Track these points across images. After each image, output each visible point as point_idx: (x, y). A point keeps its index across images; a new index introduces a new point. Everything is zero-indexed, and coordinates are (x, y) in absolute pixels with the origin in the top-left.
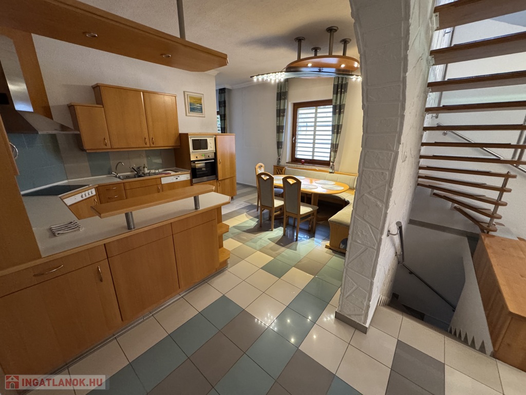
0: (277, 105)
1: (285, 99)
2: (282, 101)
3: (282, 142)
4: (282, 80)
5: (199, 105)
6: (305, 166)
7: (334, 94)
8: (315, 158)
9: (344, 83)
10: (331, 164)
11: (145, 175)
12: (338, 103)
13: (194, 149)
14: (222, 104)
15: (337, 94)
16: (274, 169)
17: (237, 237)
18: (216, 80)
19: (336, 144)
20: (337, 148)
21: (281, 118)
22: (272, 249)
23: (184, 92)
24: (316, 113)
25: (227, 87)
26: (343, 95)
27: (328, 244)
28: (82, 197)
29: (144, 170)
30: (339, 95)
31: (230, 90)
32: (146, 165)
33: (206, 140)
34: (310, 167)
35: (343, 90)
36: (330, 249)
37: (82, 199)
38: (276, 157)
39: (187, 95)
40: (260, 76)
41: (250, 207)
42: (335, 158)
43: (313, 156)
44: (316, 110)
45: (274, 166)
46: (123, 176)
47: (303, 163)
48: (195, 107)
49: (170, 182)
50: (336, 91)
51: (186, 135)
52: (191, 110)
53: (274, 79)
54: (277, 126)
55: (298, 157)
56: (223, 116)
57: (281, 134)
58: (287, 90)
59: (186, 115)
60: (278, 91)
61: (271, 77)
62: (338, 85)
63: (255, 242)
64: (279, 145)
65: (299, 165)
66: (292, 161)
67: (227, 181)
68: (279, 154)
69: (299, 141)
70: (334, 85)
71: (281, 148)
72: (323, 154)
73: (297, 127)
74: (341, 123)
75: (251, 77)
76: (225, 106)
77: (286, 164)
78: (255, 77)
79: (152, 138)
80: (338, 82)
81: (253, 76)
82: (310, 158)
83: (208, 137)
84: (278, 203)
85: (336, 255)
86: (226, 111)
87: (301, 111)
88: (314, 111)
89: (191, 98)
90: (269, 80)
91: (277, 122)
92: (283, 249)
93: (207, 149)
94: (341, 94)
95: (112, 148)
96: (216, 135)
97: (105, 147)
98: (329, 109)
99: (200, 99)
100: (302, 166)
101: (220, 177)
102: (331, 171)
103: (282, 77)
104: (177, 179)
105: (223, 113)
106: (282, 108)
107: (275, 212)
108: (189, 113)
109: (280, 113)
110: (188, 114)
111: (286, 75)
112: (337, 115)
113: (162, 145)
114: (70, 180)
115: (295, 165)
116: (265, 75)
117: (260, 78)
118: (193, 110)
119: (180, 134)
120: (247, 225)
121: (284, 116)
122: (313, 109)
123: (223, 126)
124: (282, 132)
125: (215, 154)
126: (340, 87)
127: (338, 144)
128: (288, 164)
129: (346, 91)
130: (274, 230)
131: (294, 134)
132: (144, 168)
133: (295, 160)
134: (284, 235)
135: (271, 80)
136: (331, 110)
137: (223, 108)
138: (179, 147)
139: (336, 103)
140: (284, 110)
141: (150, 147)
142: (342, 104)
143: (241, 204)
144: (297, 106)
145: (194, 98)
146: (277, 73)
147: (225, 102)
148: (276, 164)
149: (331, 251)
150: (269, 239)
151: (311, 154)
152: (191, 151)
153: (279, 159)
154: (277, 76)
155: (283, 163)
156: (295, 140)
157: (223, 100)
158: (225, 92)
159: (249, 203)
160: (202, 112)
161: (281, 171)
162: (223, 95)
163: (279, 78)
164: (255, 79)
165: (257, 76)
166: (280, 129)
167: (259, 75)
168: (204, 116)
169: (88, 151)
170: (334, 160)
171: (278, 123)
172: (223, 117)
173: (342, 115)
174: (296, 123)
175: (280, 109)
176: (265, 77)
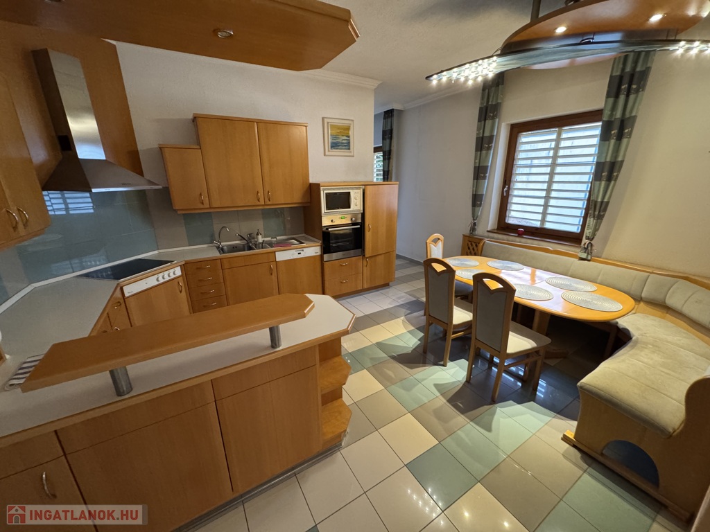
0: (478, 129)
1: (493, 118)
2: (489, 122)
3: (482, 195)
4: (491, 76)
5: (345, 138)
6: (523, 240)
7: (608, 96)
8: (548, 226)
9: (638, 69)
10: (585, 241)
11: (257, 246)
12: (618, 115)
13: (328, 207)
14: (387, 135)
15: (617, 96)
16: (464, 240)
17: (377, 370)
18: (375, 97)
19: (602, 202)
20: (605, 210)
21: (484, 152)
22: (437, 413)
23: (323, 118)
24: (558, 140)
25: (396, 106)
26: (632, 97)
27: (571, 435)
28: (158, 280)
29: (257, 238)
30: (622, 98)
31: (400, 112)
32: (262, 231)
33: (349, 193)
34: (536, 242)
35: (634, 87)
36: (574, 446)
37: (157, 283)
38: (470, 220)
39: (328, 123)
40: (444, 73)
41: (413, 306)
42: (596, 229)
43: (543, 221)
44: (559, 134)
45: (464, 236)
46: (227, 246)
47: (520, 235)
48: (340, 141)
49: (289, 258)
50: (614, 90)
51: (318, 186)
52: (331, 147)
53: (472, 76)
54: (475, 167)
55: (511, 221)
56: (387, 154)
57: (480, 181)
58: (499, 101)
59: (325, 155)
60: (482, 103)
61: (467, 73)
62: (621, 78)
63: (408, 389)
64: (477, 200)
65: (511, 238)
66: (498, 229)
67: (380, 259)
68: (474, 217)
69: (516, 193)
70: (611, 77)
71: (480, 205)
72: (567, 218)
73: (514, 169)
74: (620, 159)
75: (427, 78)
76: (391, 138)
77: (486, 234)
78: (435, 76)
79: (268, 192)
80: (623, 69)
81: (432, 76)
82: (538, 224)
83: (352, 189)
84: (461, 316)
85: (590, 470)
86: (393, 145)
87: (525, 139)
88: (554, 137)
89: (333, 127)
90: (462, 79)
91: (476, 159)
92: (461, 419)
93: (349, 207)
94: (628, 96)
95: (210, 208)
96: (365, 185)
97: (202, 206)
98: (593, 131)
99: (348, 129)
100: (518, 239)
101: (368, 253)
102: (584, 256)
103: (489, 68)
104: (299, 253)
105: (387, 149)
106: (487, 134)
107: (454, 333)
108: (329, 151)
109: (484, 143)
110: (327, 153)
111: (499, 65)
112: (613, 142)
113: (283, 202)
114: (161, 251)
115: (505, 237)
116: (455, 70)
117: (445, 77)
118: (335, 145)
119: (311, 184)
120: (401, 344)
121: (489, 148)
122: (551, 133)
123: (386, 169)
124: (484, 178)
125: (363, 215)
126: (626, 79)
127: (608, 203)
128: (491, 235)
129: (641, 87)
130: (450, 364)
131: (507, 180)
132: (258, 234)
133: (504, 227)
134: (468, 381)
135: (467, 79)
136: (598, 132)
137: (388, 141)
138: (309, 205)
139: (611, 115)
140: (491, 138)
141: (265, 205)
142: (627, 115)
143: (399, 298)
144: (517, 130)
145: (339, 128)
146: (480, 62)
147: (391, 131)
148: (467, 232)
149: (578, 455)
150: (436, 386)
151: (539, 217)
152: (323, 212)
153: (475, 224)
154: (480, 68)
155: (480, 231)
156: (508, 191)
157: (389, 128)
158: (392, 116)
159: (415, 297)
160: (349, 149)
161: (476, 246)
162: (389, 120)
163: (485, 72)
164: (434, 81)
165: (437, 74)
166: (480, 172)
167: (442, 71)
168: (351, 154)
169: (179, 212)
170: (594, 235)
171: (477, 161)
172: (387, 156)
173: (625, 141)
174: (513, 159)
175: (483, 138)
176: (454, 74)
